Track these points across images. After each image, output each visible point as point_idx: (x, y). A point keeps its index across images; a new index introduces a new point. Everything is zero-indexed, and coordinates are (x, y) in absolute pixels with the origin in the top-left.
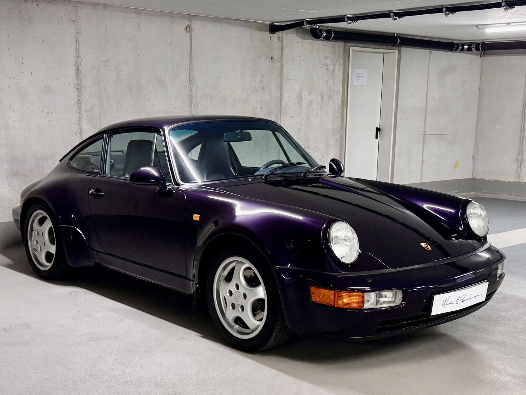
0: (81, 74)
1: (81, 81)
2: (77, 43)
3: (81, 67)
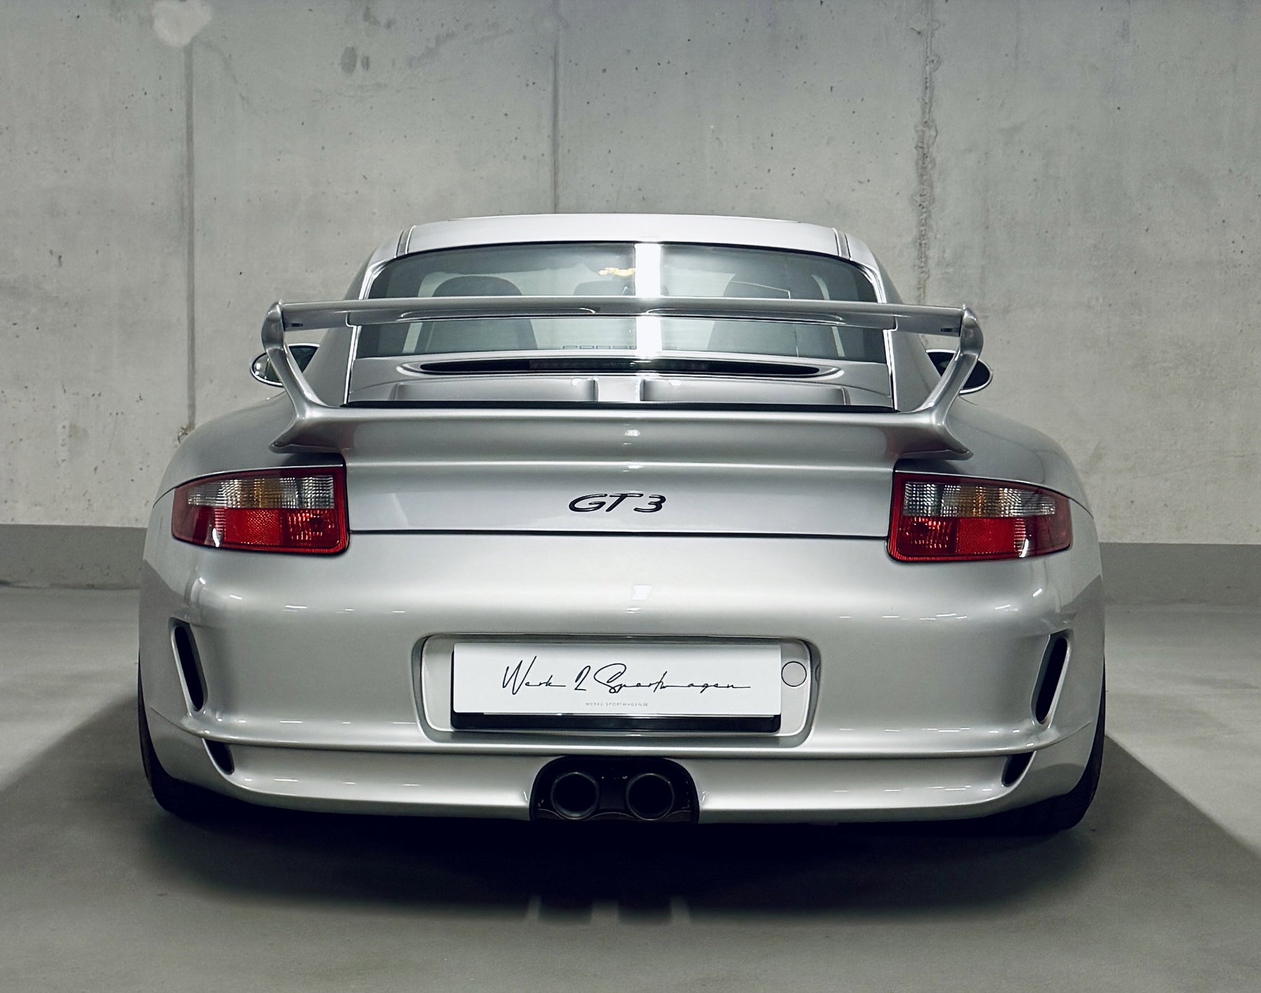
0: (932, 169)
1: (932, 187)
2: (926, 88)
3: (934, 151)
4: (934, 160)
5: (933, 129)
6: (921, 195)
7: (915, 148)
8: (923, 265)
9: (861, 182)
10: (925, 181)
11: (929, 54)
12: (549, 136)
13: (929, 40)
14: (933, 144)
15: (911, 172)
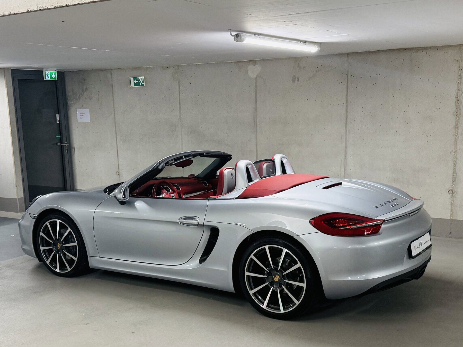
4: (461, 101)
5: (461, 91)
6: (456, 112)
7: (455, 98)
8: (456, 134)
9: (437, 109)
10: (458, 108)
11: (460, 67)
12: (345, 98)
13: (460, 63)
14: (461, 96)
15: (453, 105)
